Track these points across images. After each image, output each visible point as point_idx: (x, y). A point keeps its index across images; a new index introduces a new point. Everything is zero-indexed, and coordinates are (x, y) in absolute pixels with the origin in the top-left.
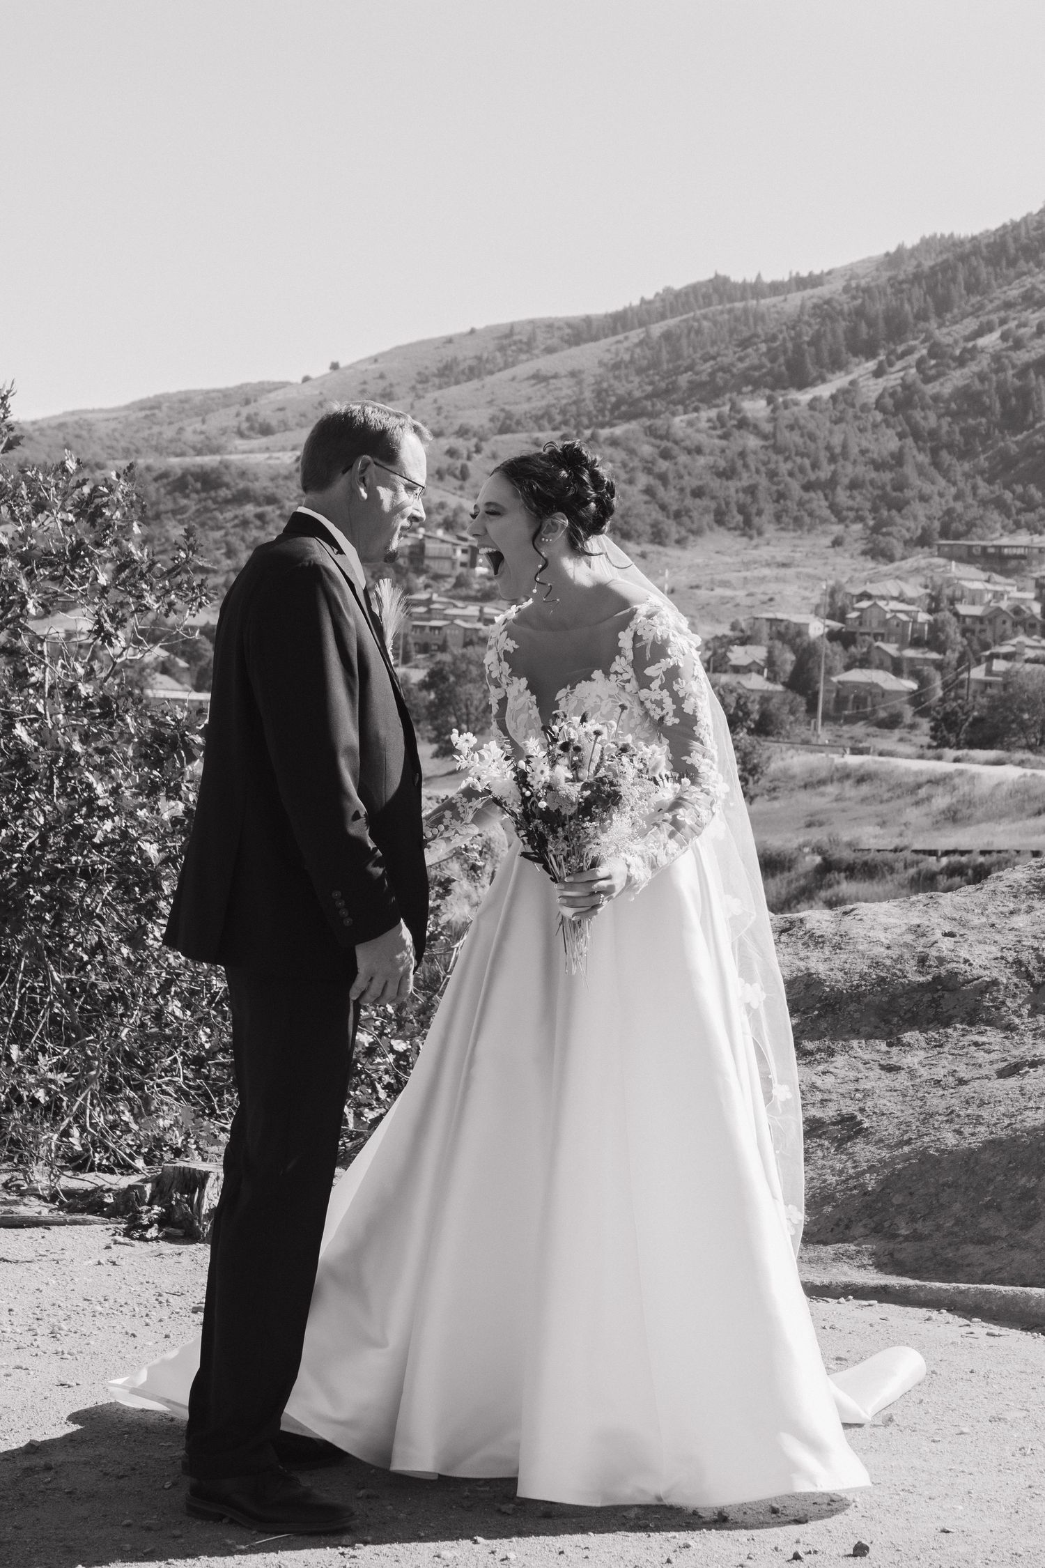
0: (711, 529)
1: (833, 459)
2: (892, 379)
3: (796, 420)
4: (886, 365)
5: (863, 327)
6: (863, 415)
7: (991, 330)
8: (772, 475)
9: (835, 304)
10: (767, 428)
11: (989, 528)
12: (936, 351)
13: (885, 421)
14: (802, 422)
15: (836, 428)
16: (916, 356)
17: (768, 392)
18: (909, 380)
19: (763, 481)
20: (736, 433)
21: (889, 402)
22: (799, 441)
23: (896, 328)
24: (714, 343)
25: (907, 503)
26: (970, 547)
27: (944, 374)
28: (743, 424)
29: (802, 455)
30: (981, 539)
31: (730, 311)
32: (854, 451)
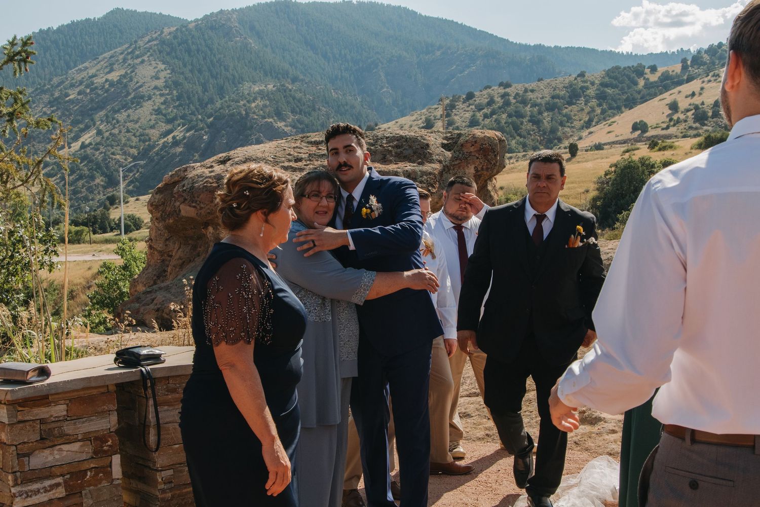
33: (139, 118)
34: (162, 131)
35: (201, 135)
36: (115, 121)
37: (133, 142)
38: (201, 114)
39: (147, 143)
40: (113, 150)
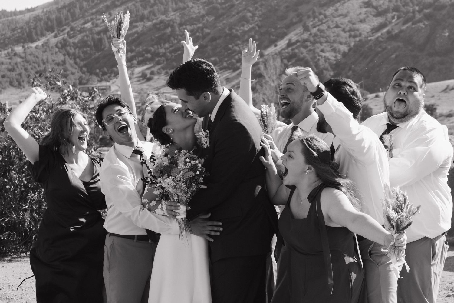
0: (9, 87)
1: (44, 63)
2: (60, 38)
3: (32, 52)
4: (57, 34)
5: (49, 23)
6: (52, 50)
7: (88, 22)
8: (26, 69)
9: (40, 16)
10: (23, 55)
11: (93, 81)
12: (72, 29)
13: (59, 51)
14: (34, 53)
15: (44, 54)
16: (66, 31)
17: (22, 44)
18: (65, 38)
19: (23, 72)
20: (13, 57)
21: (60, 45)
22: (33, 59)
23: (60, 23)
24: (3, 30)
25: (68, 75)
26: (88, 88)
27: (76, 36)
28: (15, 54)
29: (34, 63)
30: (92, 84)
31: (8, 20)
32: (50, 60)
33: (348, 12)
34: (374, 25)
35: (420, 28)
36: (322, 17)
37: (342, 38)
38: (417, 5)
39: (357, 39)
40: (322, 47)
